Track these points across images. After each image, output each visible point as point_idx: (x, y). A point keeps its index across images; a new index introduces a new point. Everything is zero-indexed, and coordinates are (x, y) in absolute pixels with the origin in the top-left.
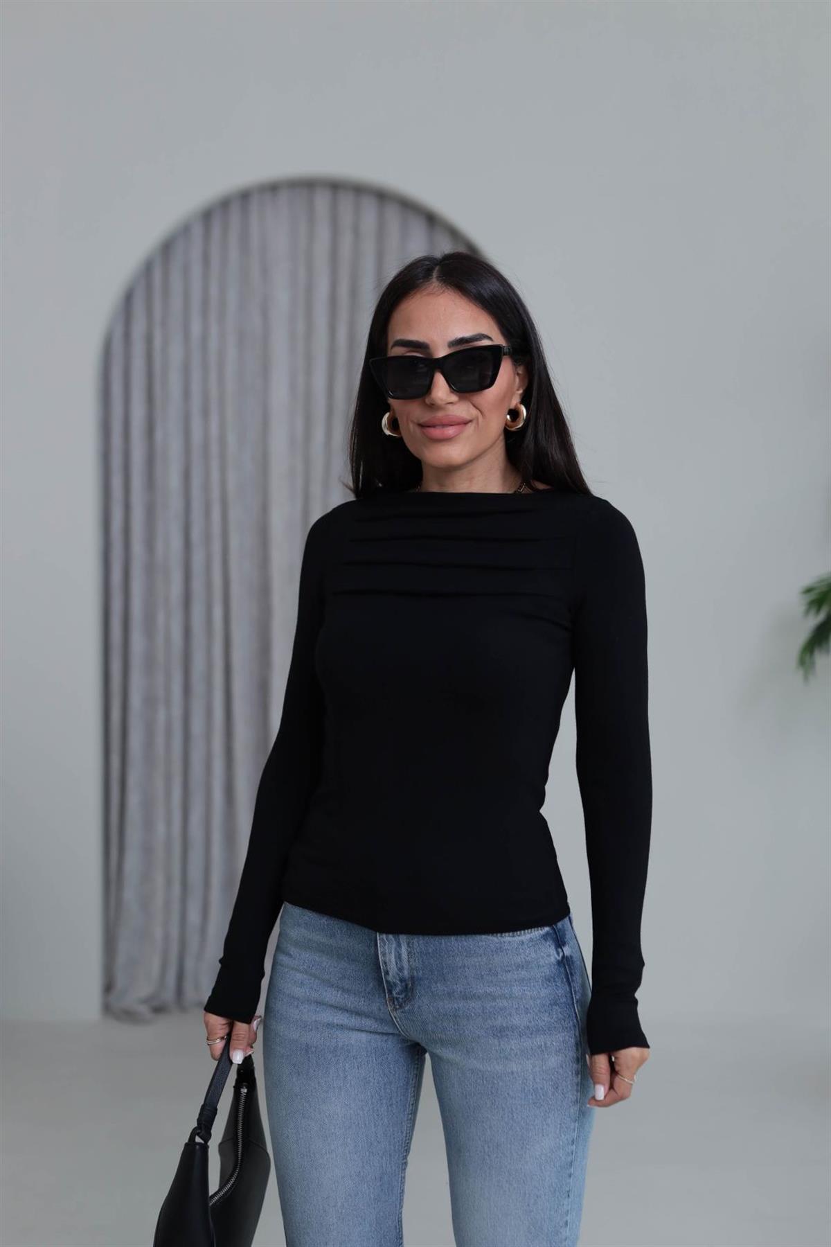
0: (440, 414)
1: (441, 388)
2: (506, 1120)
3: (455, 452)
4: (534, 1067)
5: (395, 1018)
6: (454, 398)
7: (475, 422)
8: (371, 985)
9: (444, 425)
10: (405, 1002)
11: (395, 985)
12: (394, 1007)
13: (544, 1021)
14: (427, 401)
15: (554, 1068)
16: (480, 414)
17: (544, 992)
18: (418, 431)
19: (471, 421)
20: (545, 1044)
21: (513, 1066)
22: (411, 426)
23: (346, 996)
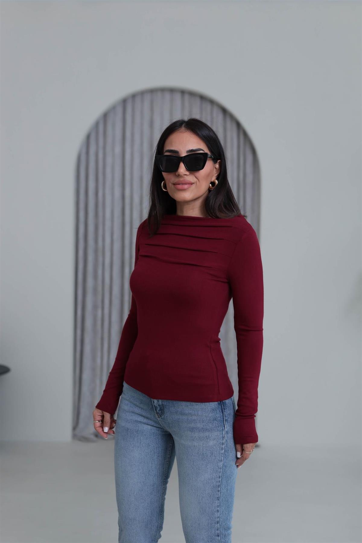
0: (181, 179)
1: (182, 169)
2: (191, 465)
3: (187, 195)
4: (203, 444)
5: (160, 421)
6: (187, 173)
8: (150, 407)
9: (183, 184)
10: (161, 414)
11: (157, 407)
12: (158, 416)
13: (210, 426)
14: (177, 174)
15: (212, 446)
16: (197, 181)
17: (211, 415)
18: (173, 186)
19: (194, 183)
20: (209, 436)
21: (196, 444)
22: (170, 184)
23: (143, 410)
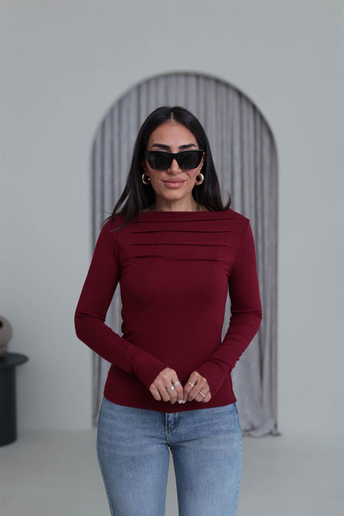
0: (174, 177)
1: (176, 167)
3: (178, 194)
5: (168, 437)
7: (187, 181)
8: (158, 424)
10: (173, 429)
11: (171, 421)
12: (168, 432)
14: (168, 171)
16: (189, 178)
18: (162, 183)
22: (159, 181)
23: (145, 431)
